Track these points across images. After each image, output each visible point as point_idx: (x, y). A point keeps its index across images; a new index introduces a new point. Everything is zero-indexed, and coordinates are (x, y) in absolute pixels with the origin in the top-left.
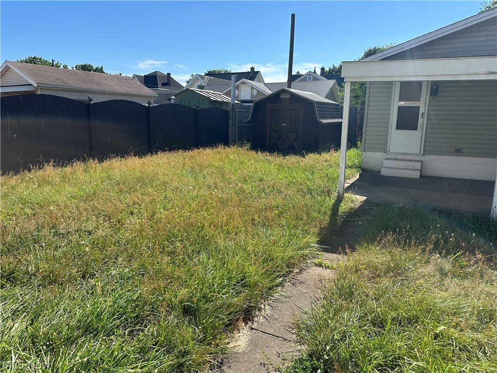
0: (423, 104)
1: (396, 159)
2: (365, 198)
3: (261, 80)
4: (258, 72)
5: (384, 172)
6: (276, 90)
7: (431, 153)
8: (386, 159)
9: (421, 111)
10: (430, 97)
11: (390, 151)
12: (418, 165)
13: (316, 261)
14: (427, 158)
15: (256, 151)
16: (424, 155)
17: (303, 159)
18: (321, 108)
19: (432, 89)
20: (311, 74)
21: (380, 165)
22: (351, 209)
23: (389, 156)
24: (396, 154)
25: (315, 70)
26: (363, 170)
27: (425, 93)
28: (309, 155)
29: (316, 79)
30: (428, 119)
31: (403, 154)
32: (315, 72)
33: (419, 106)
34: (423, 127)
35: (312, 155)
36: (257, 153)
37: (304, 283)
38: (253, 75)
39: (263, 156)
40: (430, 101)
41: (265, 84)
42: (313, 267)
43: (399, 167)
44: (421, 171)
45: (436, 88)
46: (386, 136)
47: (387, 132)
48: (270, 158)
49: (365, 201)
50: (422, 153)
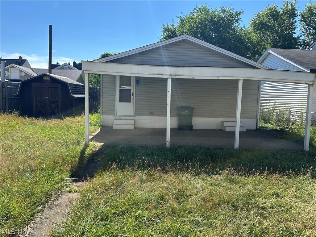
0: (132, 88)
1: (121, 119)
2: (102, 144)
3: (28, 66)
4: (25, 60)
5: (115, 127)
6: (40, 73)
7: (139, 115)
8: (115, 119)
9: (132, 92)
10: (136, 85)
11: (117, 115)
12: (132, 122)
13: (68, 189)
14: (137, 118)
15: (24, 117)
16: (135, 116)
17: (62, 121)
18: (73, 87)
19: (136, 80)
20: (67, 65)
21: (112, 123)
22: (93, 151)
23: (117, 118)
24: (121, 116)
25: (69, 63)
26: (102, 126)
27: (133, 82)
28: (66, 118)
29: (70, 68)
30: (135, 97)
31: (124, 116)
32: (69, 64)
33: (130, 89)
34: (133, 101)
35: (68, 118)
36: (25, 118)
37: (59, 206)
38: (21, 62)
39: (30, 121)
40: (136, 87)
41: (31, 69)
42: (66, 194)
43: (123, 124)
44: (134, 125)
45: (138, 80)
46: (114, 106)
47: (115, 103)
48: (36, 121)
49: (103, 146)
50: (134, 115)
